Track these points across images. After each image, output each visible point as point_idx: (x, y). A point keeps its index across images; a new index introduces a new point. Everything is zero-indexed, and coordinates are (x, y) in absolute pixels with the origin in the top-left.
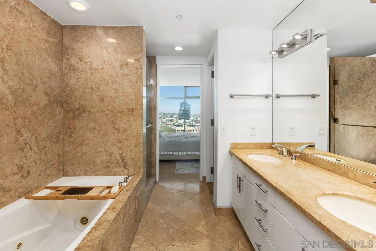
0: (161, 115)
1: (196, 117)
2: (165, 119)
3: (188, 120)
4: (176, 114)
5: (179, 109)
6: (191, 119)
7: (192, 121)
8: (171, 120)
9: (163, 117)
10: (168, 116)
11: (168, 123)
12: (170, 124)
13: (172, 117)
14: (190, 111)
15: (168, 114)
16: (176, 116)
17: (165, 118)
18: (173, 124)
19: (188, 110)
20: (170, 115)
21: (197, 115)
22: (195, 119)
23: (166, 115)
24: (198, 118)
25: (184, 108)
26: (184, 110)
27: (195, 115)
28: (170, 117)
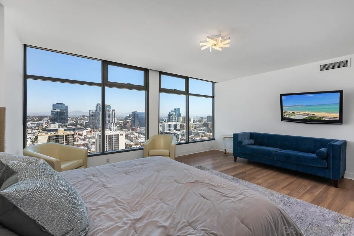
1: (75, 120)
3: (65, 123)
4: (46, 117)
5: (52, 111)
6: (69, 122)
7: (71, 124)
8: (38, 125)
10: (34, 120)
12: (37, 129)
13: (40, 120)
14: (67, 113)
16: (46, 119)
18: (42, 129)
19: (65, 112)
20: (37, 118)
21: (77, 118)
22: (74, 122)
23: (31, 118)
24: (78, 121)
25: (59, 110)
26: (59, 112)
27: (74, 118)
28: (37, 120)
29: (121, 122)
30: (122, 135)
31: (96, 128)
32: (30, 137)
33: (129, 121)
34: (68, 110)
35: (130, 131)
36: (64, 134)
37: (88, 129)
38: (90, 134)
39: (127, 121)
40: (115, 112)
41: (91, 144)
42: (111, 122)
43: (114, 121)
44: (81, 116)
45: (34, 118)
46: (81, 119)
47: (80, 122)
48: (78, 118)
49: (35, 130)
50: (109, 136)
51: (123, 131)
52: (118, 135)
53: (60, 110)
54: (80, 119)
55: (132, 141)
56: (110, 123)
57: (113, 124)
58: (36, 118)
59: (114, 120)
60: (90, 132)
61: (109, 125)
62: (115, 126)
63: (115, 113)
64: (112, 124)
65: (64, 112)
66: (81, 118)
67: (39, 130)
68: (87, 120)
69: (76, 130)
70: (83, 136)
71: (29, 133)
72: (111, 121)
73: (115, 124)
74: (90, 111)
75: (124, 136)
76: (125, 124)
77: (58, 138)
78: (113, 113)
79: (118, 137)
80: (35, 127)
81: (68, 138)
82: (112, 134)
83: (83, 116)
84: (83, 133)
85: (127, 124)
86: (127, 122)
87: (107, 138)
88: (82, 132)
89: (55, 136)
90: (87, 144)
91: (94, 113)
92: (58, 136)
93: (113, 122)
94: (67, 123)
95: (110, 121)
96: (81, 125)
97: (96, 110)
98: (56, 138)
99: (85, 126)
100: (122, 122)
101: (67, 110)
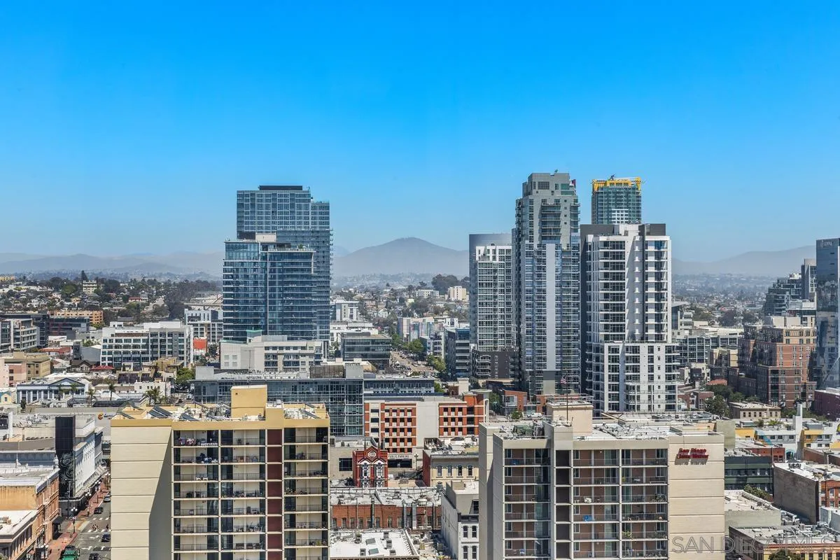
0: (75, 301)
1: (383, 314)
2: (107, 333)
3: (308, 336)
4: (208, 287)
5: (230, 247)
6: (337, 331)
7: (349, 348)
8: (157, 345)
9: (95, 315)
10: (138, 308)
11: (130, 370)
12: (145, 378)
13: (174, 312)
14: (325, 261)
15: (138, 287)
16: (208, 305)
17: (107, 319)
18: (174, 375)
19: (309, 256)
20: (159, 294)
21: (395, 293)
22: (374, 332)
23: (126, 299)
24: (399, 325)
25: (271, 238)
26: (271, 250)
27: (375, 295)
28: (158, 314)
29: (724, 332)
30: (699, 456)
31: (520, 386)
32: (98, 431)
33: (794, 323)
34: (328, 234)
35: (799, 420)
36: (266, 426)
37: (454, 392)
38: (471, 431)
39: (778, 322)
40: (659, 245)
41: (462, 518)
42: (633, 337)
43: (659, 328)
44: (423, 286)
45: (144, 298)
46: (421, 308)
47: (416, 327)
48: (402, 301)
49: (132, 379)
50: (583, 455)
51: (734, 413)
52: (661, 454)
53: (280, 234)
54: (414, 306)
55: (809, 517)
56: (619, 344)
57: (644, 348)
58: (152, 299)
59: (659, 317)
60: (470, 410)
61: (615, 359)
62: (661, 373)
63: (659, 255)
64: (636, 350)
65: (305, 250)
66: (426, 293)
67: (154, 385)
68: (461, 317)
69: (376, 395)
70: (420, 443)
71: (98, 404)
72: (631, 324)
73: (660, 352)
74: (474, 240)
75: (715, 467)
76: (758, 357)
77: (227, 454)
78: (644, 255)
79: (662, 475)
80: (138, 361)
81: (292, 453)
82: (609, 438)
83: (442, 284)
84: (419, 416)
85: (772, 352)
86: (777, 336)
87: (563, 476)
88: (413, 411)
89: (210, 433)
90: (434, 515)
91: (505, 256)
92: (228, 436)
93: (644, 338)
94: (326, 335)
95: (621, 328)
96: (419, 351)
97: (519, 235)
98: (212, 453)
99: (447, 360)
100: (738, 331)
101: (322, 239)
